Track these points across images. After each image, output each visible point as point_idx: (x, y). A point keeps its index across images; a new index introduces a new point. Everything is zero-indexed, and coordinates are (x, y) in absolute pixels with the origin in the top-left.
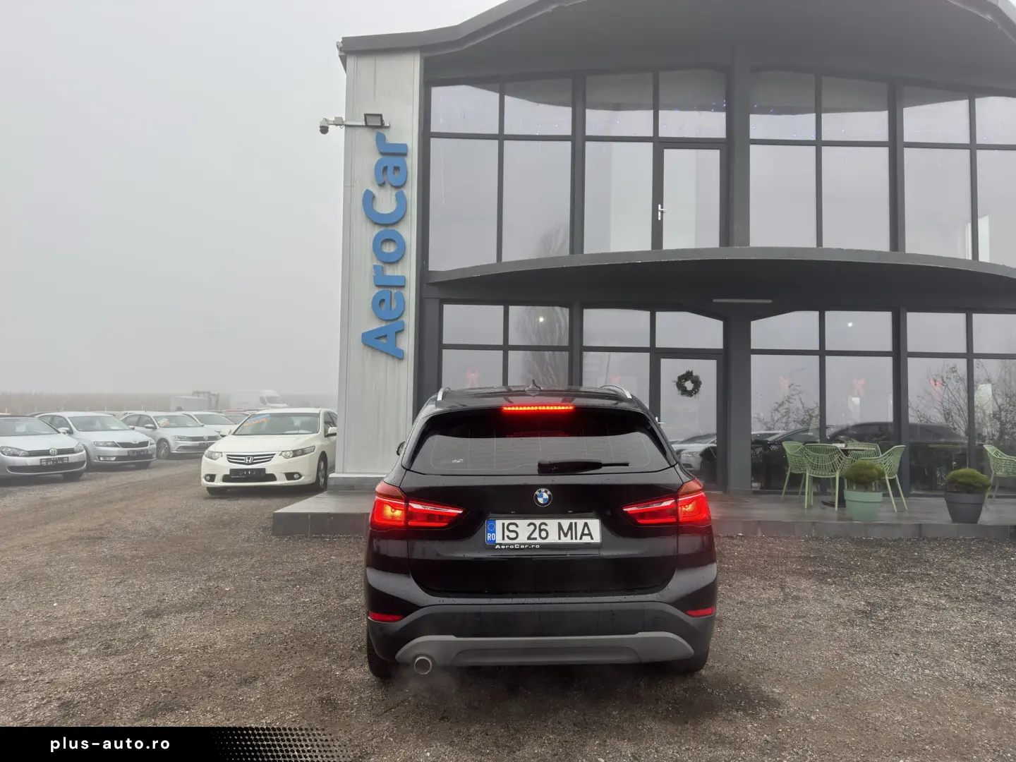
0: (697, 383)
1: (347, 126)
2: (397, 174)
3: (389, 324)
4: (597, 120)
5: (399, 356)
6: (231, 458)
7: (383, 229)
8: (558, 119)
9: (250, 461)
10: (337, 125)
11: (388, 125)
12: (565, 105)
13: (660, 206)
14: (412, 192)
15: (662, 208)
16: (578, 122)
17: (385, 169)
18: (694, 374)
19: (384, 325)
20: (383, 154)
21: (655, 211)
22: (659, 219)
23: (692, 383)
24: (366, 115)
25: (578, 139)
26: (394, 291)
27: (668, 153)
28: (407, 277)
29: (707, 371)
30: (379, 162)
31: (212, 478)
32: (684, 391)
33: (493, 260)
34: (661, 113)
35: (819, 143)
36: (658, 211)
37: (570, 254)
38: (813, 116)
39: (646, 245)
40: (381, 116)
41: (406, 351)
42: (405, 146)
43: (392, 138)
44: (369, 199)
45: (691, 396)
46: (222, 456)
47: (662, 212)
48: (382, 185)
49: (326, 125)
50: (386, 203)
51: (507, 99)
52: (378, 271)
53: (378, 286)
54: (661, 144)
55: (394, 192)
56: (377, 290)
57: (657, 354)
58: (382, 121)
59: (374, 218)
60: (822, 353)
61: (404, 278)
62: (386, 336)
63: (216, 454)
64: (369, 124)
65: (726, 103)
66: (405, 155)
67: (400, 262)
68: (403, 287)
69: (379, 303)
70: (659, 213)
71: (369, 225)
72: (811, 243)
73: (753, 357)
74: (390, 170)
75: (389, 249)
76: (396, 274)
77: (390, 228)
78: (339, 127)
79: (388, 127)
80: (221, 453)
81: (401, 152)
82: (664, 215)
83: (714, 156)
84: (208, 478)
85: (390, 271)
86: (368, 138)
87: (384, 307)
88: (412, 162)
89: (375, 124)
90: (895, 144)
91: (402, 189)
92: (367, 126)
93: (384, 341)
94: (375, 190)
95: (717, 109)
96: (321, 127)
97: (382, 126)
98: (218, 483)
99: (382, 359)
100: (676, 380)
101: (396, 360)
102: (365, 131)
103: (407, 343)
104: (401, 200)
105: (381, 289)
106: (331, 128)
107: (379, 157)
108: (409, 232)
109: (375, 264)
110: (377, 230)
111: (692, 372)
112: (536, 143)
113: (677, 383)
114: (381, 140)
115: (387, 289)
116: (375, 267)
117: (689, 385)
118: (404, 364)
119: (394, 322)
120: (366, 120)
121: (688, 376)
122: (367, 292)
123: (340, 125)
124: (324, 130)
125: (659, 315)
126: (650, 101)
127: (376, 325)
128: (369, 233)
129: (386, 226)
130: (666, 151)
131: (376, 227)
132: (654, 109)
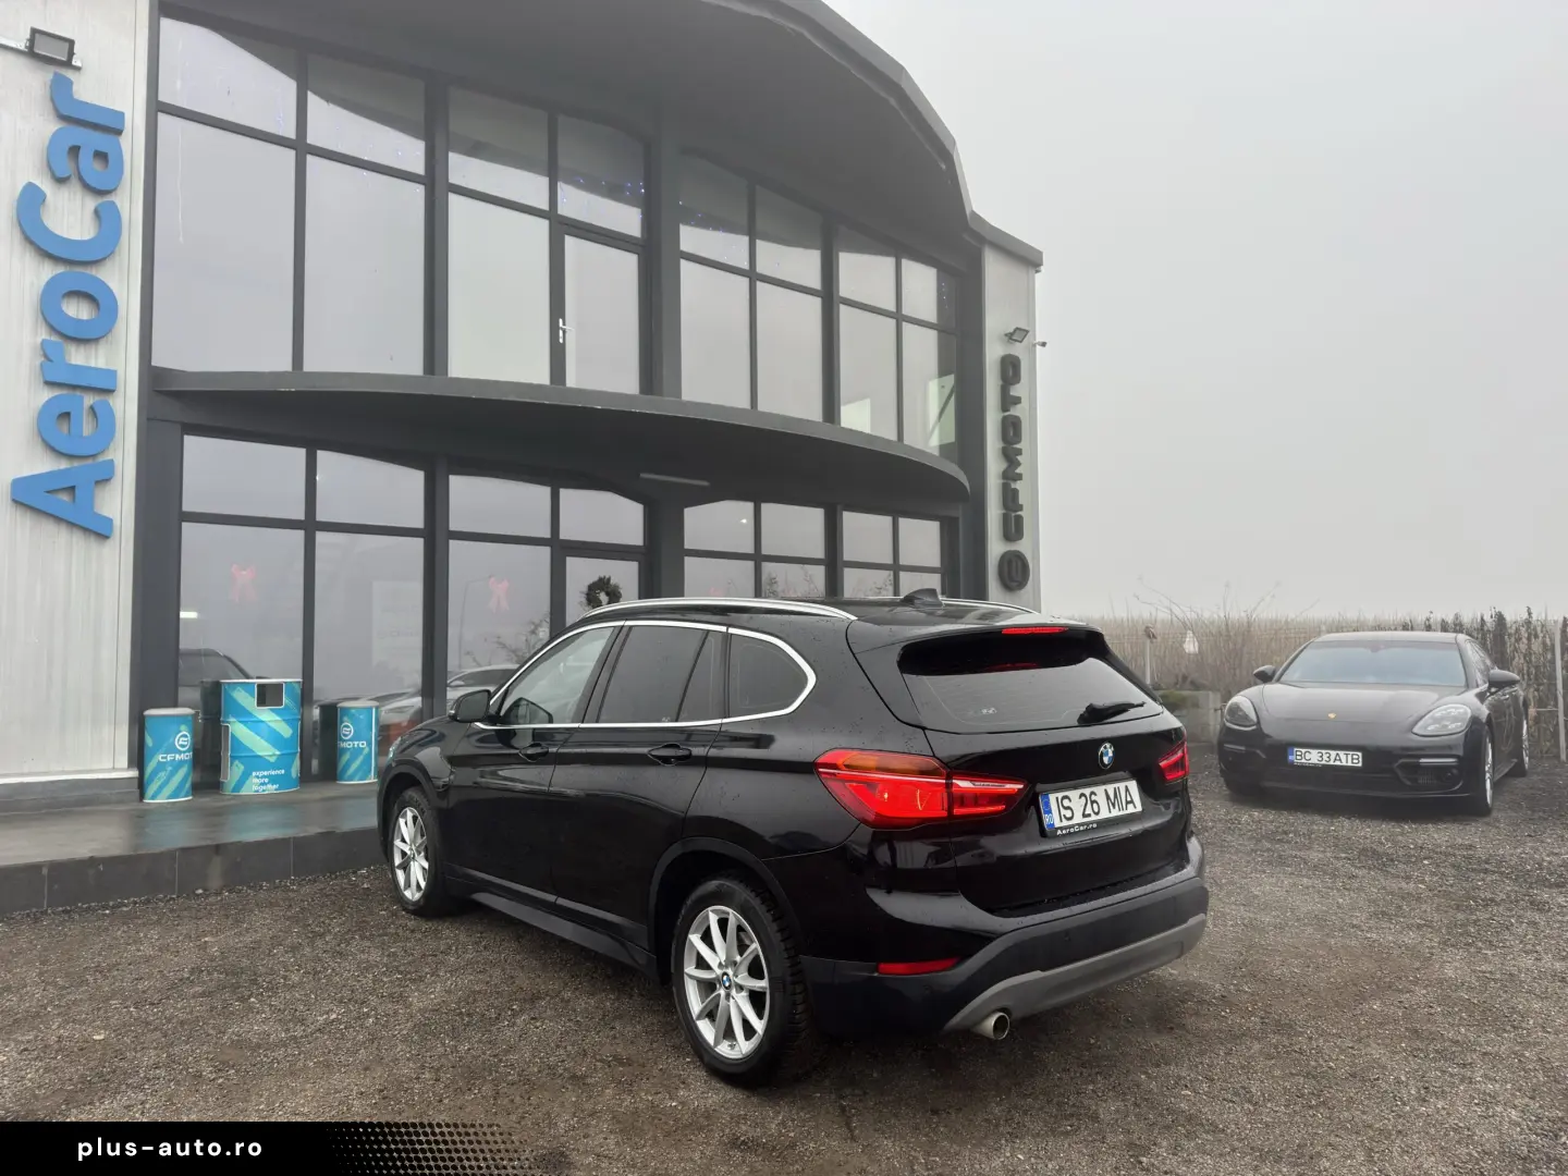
13: (561, 321)
15: (564, 324)
21: (554, 329)
22: (561, 341)
28: (120, 374)
36: (558, 328)
47: (564, 332)
54: (562, 228)
61: (112, 374)
67: (102, 342)
68: (110, 391)
70: (561, 333)
82: (567, 335)
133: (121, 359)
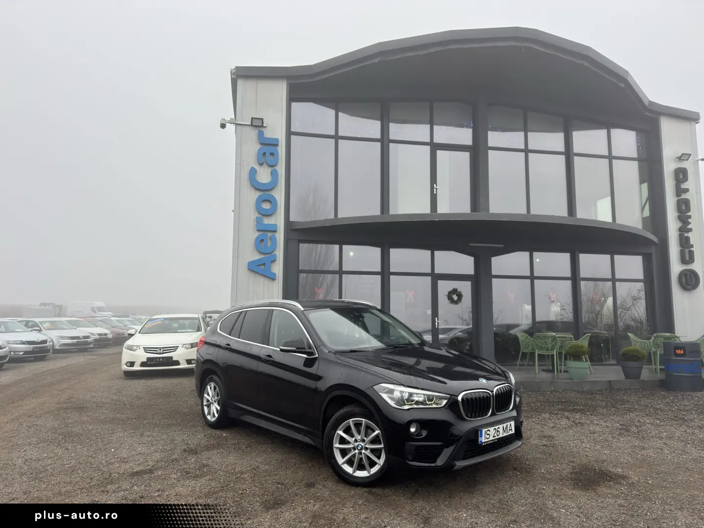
0: (460, 296)
1: (237, 124)
2: (271, 158)
3: (266, 256)
4: (396, 130)
5: (272, 278)
6: (146, 350)
7: (261, 193)
8: (373, 128)
9: (161, 351)
10: (231, 123)
12: (377, 119)
13: (435, 185)
14: (281, 169)
16: (385, 130)
17: (264, 154)
18: (458, 290)
19: (262, 256)
20: (262, 144)
22: (435, 193)
23: (457, 295)
24: (252, 119)
25: (385, 141)
26: (269, 234)
27: (440, 153)
28: (278, 225)
29: (465, 288)
31: (132, 364)
32: (452, 301)
33: (332, 216)
34: (435, 127)
35: (527, 151)
36: (434, 188)
37: (381, 214)
38: (522, 133)
39: (427, 210)
40: (262, 119)
41: (277, 274)
42: (277, 140)
43: (268, 134)
44: (253, 172)
45: (457, 304)
46: (140, 348)
47: (436, 189)
48: (261, 164)
49: (224, 123)
50: (264, 176)
51: (340, 114)
52: (258, 221)
53: (258, 231)
54: (435, 147)
55: (270, 170)
56: (257, 234)
57: (436, 278)
58: (263, 122)
59: (256, 186)
60: (532, 278)
61: (276, 225)
62: (264, 264)
63: (135, 347)
64: (254, 124)
65: (473, 123)
66: (277, 145)
68: (275, 231)
69: (260, 241)
70: (435, 190)
72: (524, 212)
73: (494, 280)
74: (268, 154)
75: (266, 206)
76: (271, 223)
77: (267, 193)
78: (232, 125)
79: (265, 127)
80: (139, 346)
81: (274, 144)
82: (438, 190)
83: (466, 156)
84: (128, 364)
85: (267, 221)
86: (253, 133)
87: (263, 244)
88: (282, 150)
89: (258, 124)
90: (569, 154)
91: (275, 168)
92: (252, 125)
93: (262, 267)
94: (257, 167)
95: (467, 127)
96: (221, 124)
97: (262, 126)
98: (137, 368)
99: (261, 280)
100: (447, 294)
101: (271, 281)
102: (250, 129)
103: (278, 268)
104: (274, 174)
105: (261, 233)
106: (228, 125)
107: (259, 146)
110: (258, 194)
111: (457, 289)
112: (359, 142)
113: (448, 296)
114: (261, 135)
115: (265, 232)
117: (455, 297)
119: (269, 255)
120: (252, 122)
121: (455, 291)
122: (251, 235)
123: (234, 124)
124: (223, 126)
125: (436, 253)
126: (428, 119)
127: (257, 257)
128: (252, 196)
129: (265, 192)
130: (438, 151)
132: (430, 124)
133: (279, 220)
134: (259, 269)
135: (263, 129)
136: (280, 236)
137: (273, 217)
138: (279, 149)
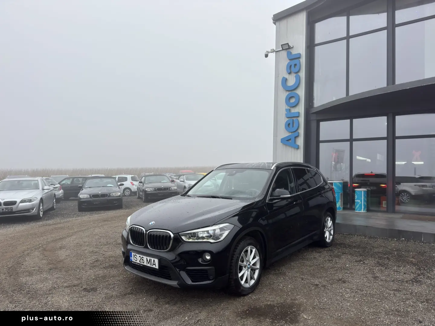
5: (298, 148)
11: (292, 47)
17: (291, 66)
19: (290, 134)
20: (290, 60)
26: (294, 119)
30: (288, 63)
43: (294, 52)
44: (285, 80)
48: (290, 73)
53: (288, 118)
55: (295, 75)
56: (287, 119)
69: (288, 125)
71: (285, 92)
74: (293, 66)
81: (298, 57)
88: (303, 60)
94: (287, 76)
97: (290, 48)
103: (301, 141)
107: (289, 61)
108: (301, 92)
109: (287, 108)
114: (289, 54)
116: (286, 110)
118: (299, 151)
129: (291, 91)
131: (287, 92)
134: (288, 142)
135: (291, 50)
136: (302, 120)
137: (297, 107)
138: (301, 60)
